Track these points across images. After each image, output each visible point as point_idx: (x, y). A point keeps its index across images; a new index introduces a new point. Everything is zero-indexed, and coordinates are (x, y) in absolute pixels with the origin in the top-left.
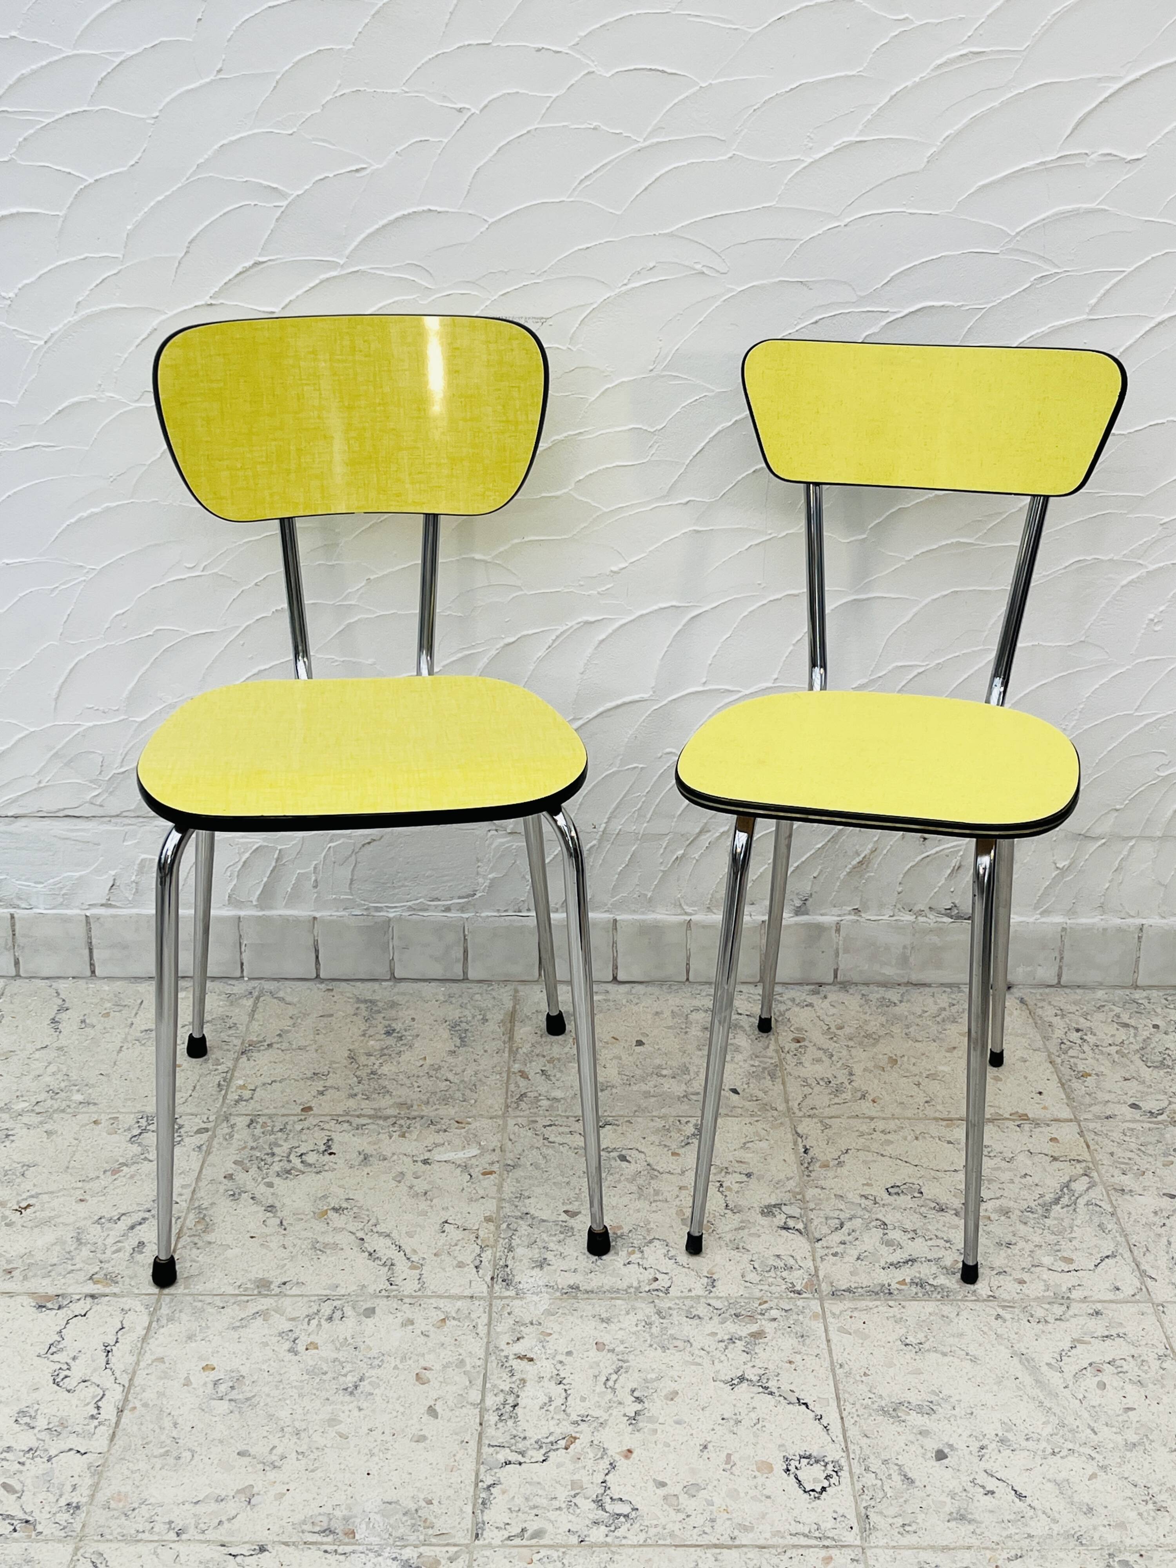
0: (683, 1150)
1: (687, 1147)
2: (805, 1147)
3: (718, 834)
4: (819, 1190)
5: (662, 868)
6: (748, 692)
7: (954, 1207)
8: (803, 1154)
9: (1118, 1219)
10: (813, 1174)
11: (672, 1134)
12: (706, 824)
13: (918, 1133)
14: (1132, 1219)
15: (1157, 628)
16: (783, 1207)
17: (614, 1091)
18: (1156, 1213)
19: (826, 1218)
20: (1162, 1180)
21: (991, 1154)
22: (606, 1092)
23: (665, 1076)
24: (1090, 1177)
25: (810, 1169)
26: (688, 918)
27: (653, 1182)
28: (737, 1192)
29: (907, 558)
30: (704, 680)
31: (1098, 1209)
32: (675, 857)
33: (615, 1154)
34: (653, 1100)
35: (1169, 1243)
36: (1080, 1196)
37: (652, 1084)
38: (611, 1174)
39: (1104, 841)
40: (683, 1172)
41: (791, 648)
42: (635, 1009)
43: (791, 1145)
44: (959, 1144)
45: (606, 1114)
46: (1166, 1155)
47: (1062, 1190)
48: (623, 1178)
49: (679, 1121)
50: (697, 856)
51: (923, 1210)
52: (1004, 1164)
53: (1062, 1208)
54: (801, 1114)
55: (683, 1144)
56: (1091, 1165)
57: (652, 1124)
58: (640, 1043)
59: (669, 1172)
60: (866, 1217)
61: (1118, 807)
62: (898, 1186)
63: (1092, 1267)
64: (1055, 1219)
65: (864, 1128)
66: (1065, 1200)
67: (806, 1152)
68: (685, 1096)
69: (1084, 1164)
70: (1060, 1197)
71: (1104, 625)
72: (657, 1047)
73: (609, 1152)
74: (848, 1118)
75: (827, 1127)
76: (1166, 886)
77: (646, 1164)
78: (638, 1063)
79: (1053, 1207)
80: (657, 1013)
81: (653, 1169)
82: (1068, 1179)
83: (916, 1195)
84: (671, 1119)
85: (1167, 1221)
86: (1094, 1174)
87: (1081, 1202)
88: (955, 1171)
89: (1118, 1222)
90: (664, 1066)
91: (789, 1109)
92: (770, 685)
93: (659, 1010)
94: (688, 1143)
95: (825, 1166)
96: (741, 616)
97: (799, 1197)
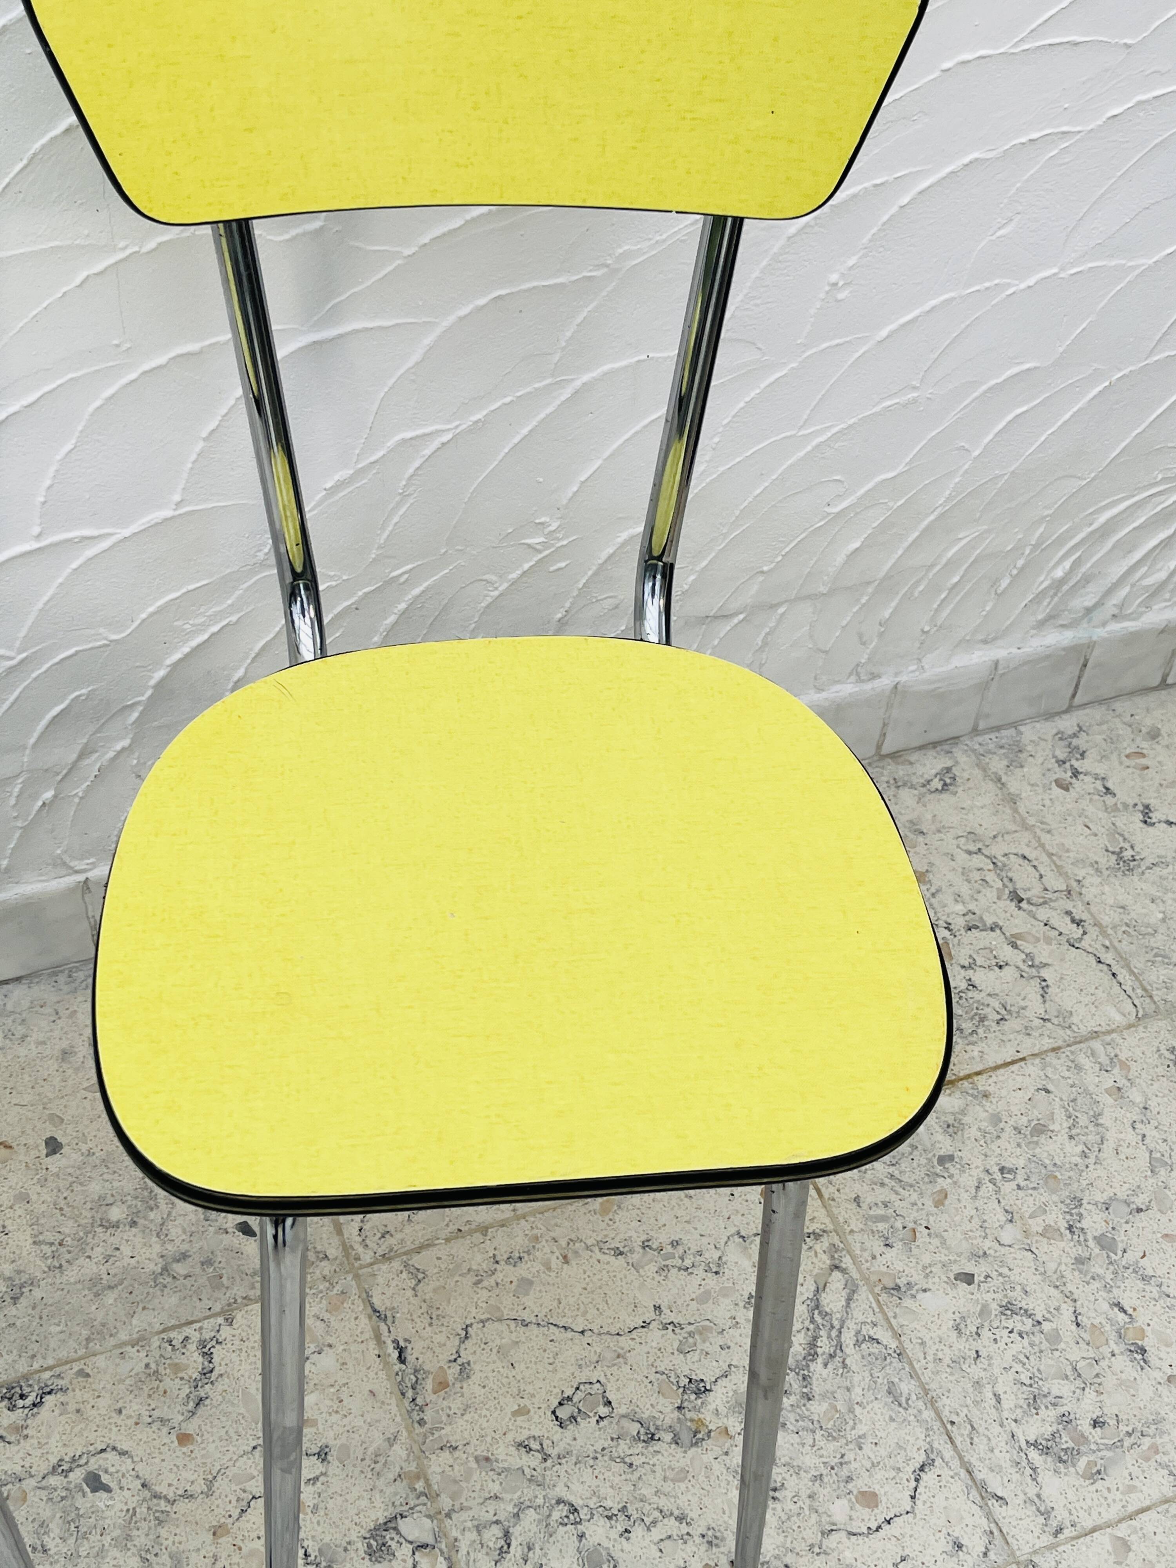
0: (196, 1421)
1: (201, 1410)
2: (396, 1341)
3: (111, 754)
4: (446, 1454)
5: (19, 824)
6: (127, 532)
7: (668, 1421)
8: (398, 1366)
9: (911, 1364)
10: (428, 1415)
11: (168, 1383)
12: (86, 744)
13: (563, 1243)
14: (930, 1358)
15: (841, 296)
16: (402, 1524)
17: (37, 1293)
18: (957, 1328)
19: (478, 1529)
20: (944, 1242)
21: (688, 1263)
22: (23, 1302)
23: (116, 1225)
24: (844, 1271)
25: (419, 1401)
26: (81, 878)
27: (163, 1532)
28: (316, 1508)
29: (407, 252)
30: (36, 530)
31: (875, 1349)
32: (40, 803)
33: (77, 1476)
34: (110, 1298)
35: (998, 1398)
36: (843, 1323)
37: (98, 1253)
38: (85, 1537)
39: (741, 617)
40: (210, 1483)
41: (201, 444)
42: (22, 1051)
43: (372, 1349)
44: (631, 1251)
45: (36, 1366)
46: (932, 1177)
47: (812, 1321)
48: (107, 1540)
49: (170, 1342)
50: (80, 791)
51: (623, 1447)
52: (712, 1282)
53: (826, 1365)
54: (367, 1257)
55: (191, 1405)
56: (836, 1240)
57: (124, 1367)
58: (53, 1146)
59: (187, 1496)
60: (540, 1501)
61: (765, 569)
62: (569, 1399)
63: (907, 1505)
64: (824, 1396)
65: (479, 1261)
66: (824, 1346)
67: (402, 1359)
68: (165, 1269)
69: (825, 1242)
70: (815, 1338)
71: (756, 305)
72: (84, 1148)
73: (66, 1473)
74: (448, 1240)
75: (419, 1276)
76: (826, 652)
77: (138, 1484)
78: (62, 1203)
79: (813, 1366)
80: (64, 1052)
81: (156, 1496)
82: (813, 1288)
83: (603, 1411)
84: (155, 1342)
85: (978, 1345)
86: (847, 1262)
87: (848, 1338)
88: (645, 1325)
89: (914, 1375)
90: (110, 1200)
91: (346, 1248)
92: (168, 513)
93: (65, 1044)
94: (200, 1401)
95: (442, 1385)
96: (91, 409)
97: (420, 1486)
